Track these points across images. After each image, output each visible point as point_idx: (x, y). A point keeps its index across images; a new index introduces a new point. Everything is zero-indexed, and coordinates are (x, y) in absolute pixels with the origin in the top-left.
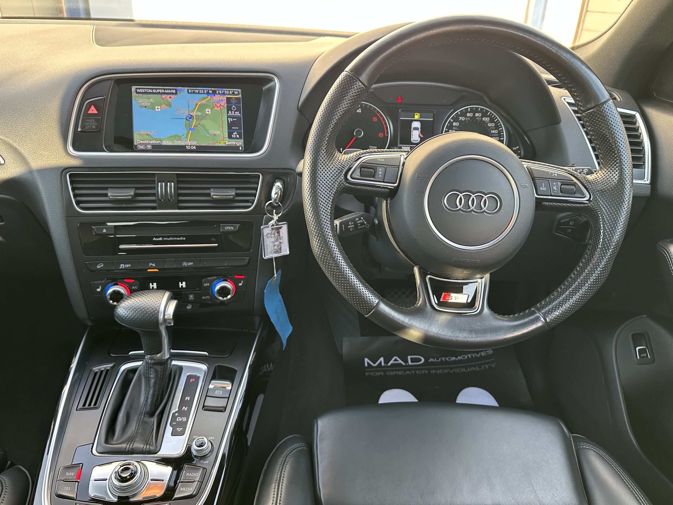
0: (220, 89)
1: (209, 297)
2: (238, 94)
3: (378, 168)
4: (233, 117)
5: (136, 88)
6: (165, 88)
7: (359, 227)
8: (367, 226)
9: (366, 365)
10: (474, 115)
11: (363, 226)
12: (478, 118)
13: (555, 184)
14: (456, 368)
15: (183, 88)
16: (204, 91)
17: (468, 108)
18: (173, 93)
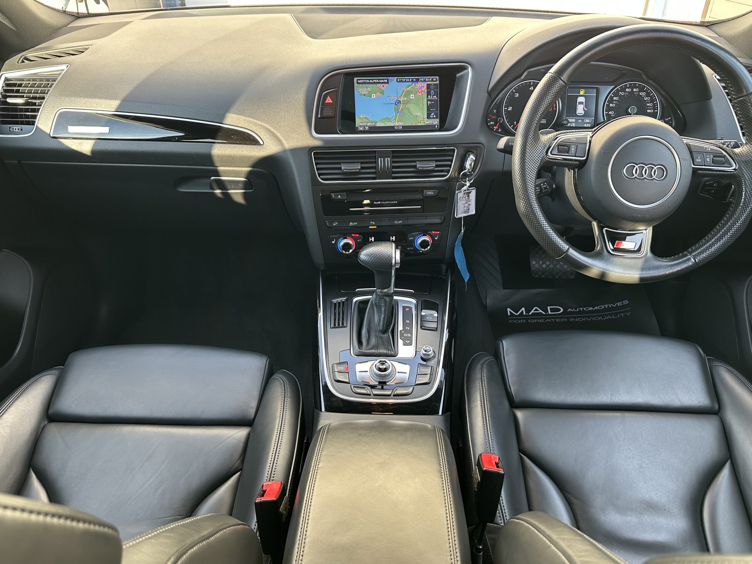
0: (422, 77)
1: (412, 248)
2: (436, 81)
3: (571, 146)
4: (431, 101)
5: (357, 80)
6: (379, 78)
7: (543, 191)
8: (549, 190)
9: (509, 314)
10: (632, 90)
11: (546, 190)
12: (636, 93)
13: (708, 156)
14: (594, 316)
15: (393, 78)
16: (409, 80)
17: (627, 84)
18: (385, 83)
